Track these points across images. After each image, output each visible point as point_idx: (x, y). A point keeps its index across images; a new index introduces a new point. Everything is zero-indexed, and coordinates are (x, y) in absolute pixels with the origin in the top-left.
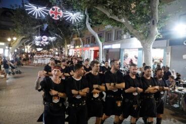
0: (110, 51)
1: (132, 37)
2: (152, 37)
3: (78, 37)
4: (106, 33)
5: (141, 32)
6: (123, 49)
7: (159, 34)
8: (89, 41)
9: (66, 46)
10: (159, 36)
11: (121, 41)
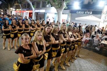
0: (39, 13)
1: (51, 6)
2: (62, 7)
3: (18, 3)
4: (37, 2)
5: (57, 4)
6: (46, 13)
7: (66, 6)
8: (25, 7)
9: (9, 9)
10: (66, 7)
11: (45, 8)
